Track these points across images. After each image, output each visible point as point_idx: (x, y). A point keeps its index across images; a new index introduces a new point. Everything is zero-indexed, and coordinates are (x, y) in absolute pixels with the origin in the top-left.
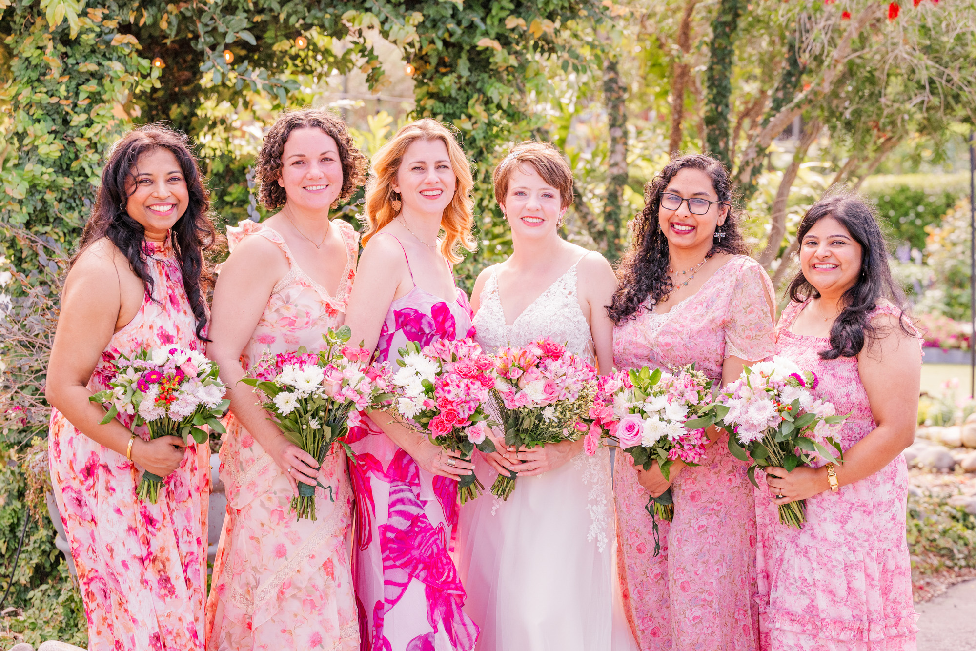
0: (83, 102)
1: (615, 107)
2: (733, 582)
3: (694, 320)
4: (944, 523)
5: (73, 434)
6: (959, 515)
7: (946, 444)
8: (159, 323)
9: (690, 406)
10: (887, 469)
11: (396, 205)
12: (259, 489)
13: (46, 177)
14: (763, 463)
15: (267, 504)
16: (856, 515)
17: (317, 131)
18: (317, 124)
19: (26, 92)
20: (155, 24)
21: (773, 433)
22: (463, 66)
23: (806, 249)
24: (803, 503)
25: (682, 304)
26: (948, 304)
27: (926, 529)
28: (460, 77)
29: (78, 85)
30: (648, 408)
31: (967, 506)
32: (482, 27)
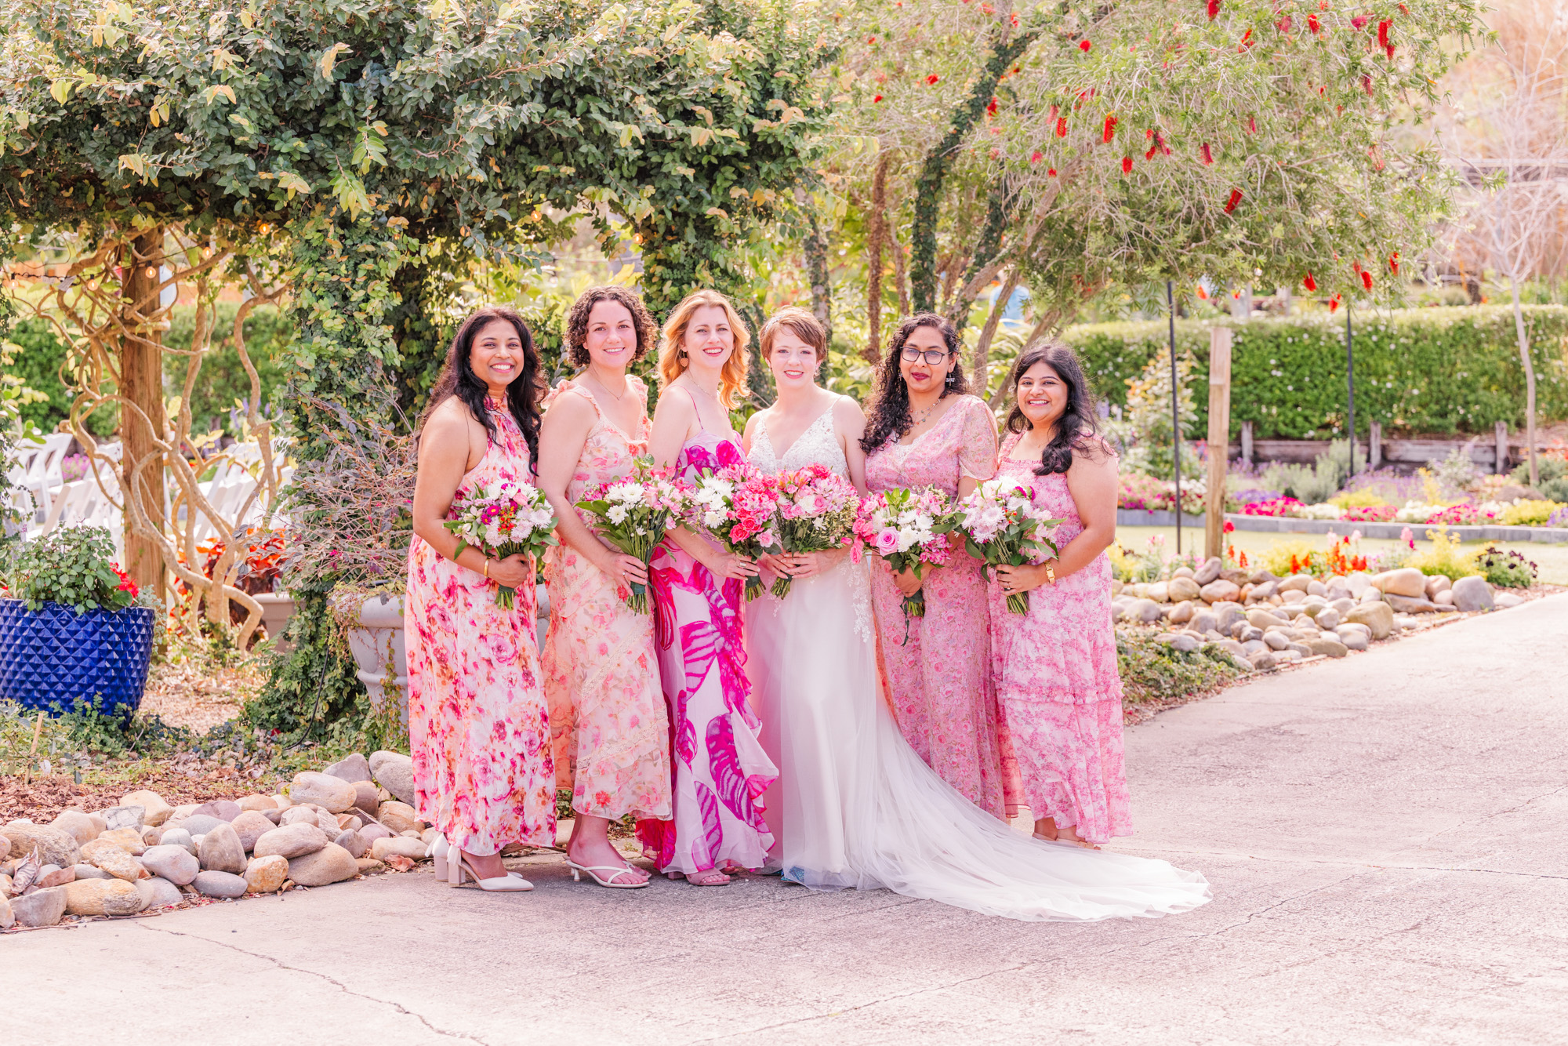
0: (361, 278)
1: (816, 265)
2: (976, 663)
3: (934, 448)
4: (1151, 657)
5: (435, 561)
6: (1165, 651)
7: (1153, 598)
8: (500, 465)
9: (935, 517)
10: (1094, 564)
11: (684, 362)
12: (583, 600)
13: (331, 348)
14: (994, 561)
15: (590, 611)
16: (1070, 603)
17: (616, 303)
18: (616, 297)
19: (311, 271)
20: (417, 204)
21: (1002, 535)
22: (690, 234)
23: (1022, 388)
24: (1026, 594)
25: (923, 437)
26: (1152, 462)
27: (1134, 663)
28: (687, 244)
29: (356, 265)
30: (901, 521)
31: (1173, 642)
32: (708, 197)
